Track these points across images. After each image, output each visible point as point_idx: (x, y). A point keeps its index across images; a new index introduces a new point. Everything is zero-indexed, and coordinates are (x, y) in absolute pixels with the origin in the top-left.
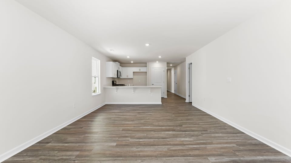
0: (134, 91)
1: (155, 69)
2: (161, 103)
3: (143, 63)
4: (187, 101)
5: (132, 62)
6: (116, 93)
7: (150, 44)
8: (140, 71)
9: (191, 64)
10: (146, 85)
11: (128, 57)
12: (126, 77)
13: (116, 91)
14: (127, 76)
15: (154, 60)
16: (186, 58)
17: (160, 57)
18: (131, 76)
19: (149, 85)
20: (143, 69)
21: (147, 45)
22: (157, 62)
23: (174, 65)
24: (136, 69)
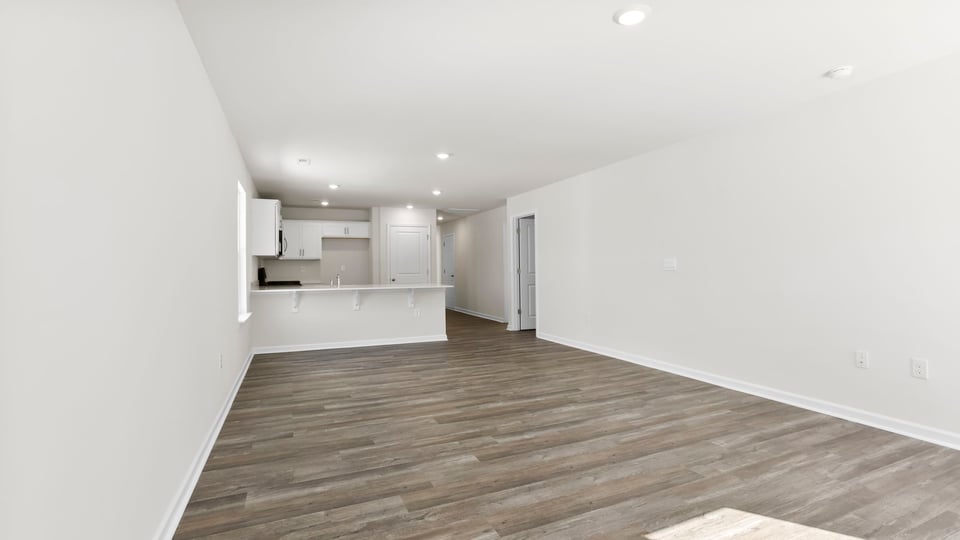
0: (360, 303)
1: (401, 229)
2: (444, 338)
3: (360, 208)
4: (513, 327)
5: (325, 204)
6: (295, 310)
7: (450, 155)
8: (347, 236)
9: (532, 217)
10: (369, 282)
11: (333, 187)
12: (297, 256)
13: (294, 304)
14: (302, 252)
15: (396, 201)
16: (508, 200)
17: (437, 193)
18: (314, 251)
19: (380, 283)
20: (358, 230)
21: (443, 156)
22: (410, 207)
23: (448, 218)
24: (334, 229)
